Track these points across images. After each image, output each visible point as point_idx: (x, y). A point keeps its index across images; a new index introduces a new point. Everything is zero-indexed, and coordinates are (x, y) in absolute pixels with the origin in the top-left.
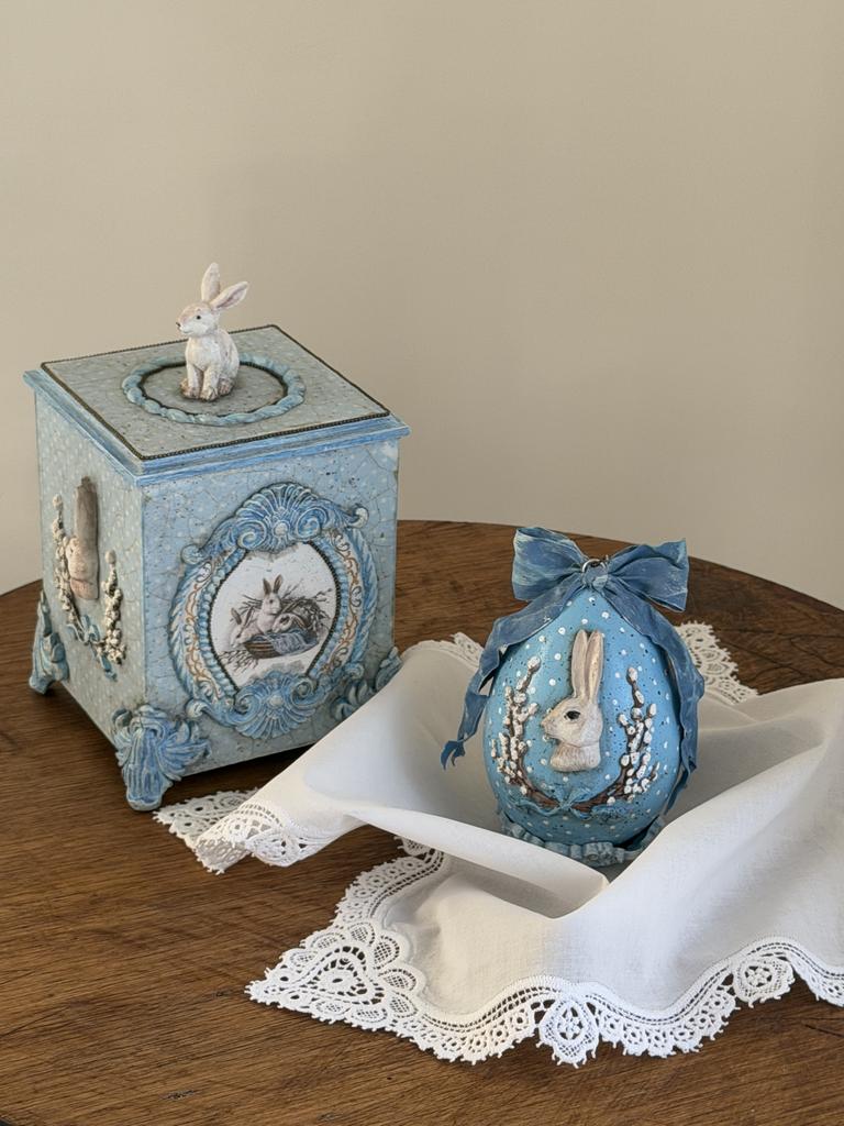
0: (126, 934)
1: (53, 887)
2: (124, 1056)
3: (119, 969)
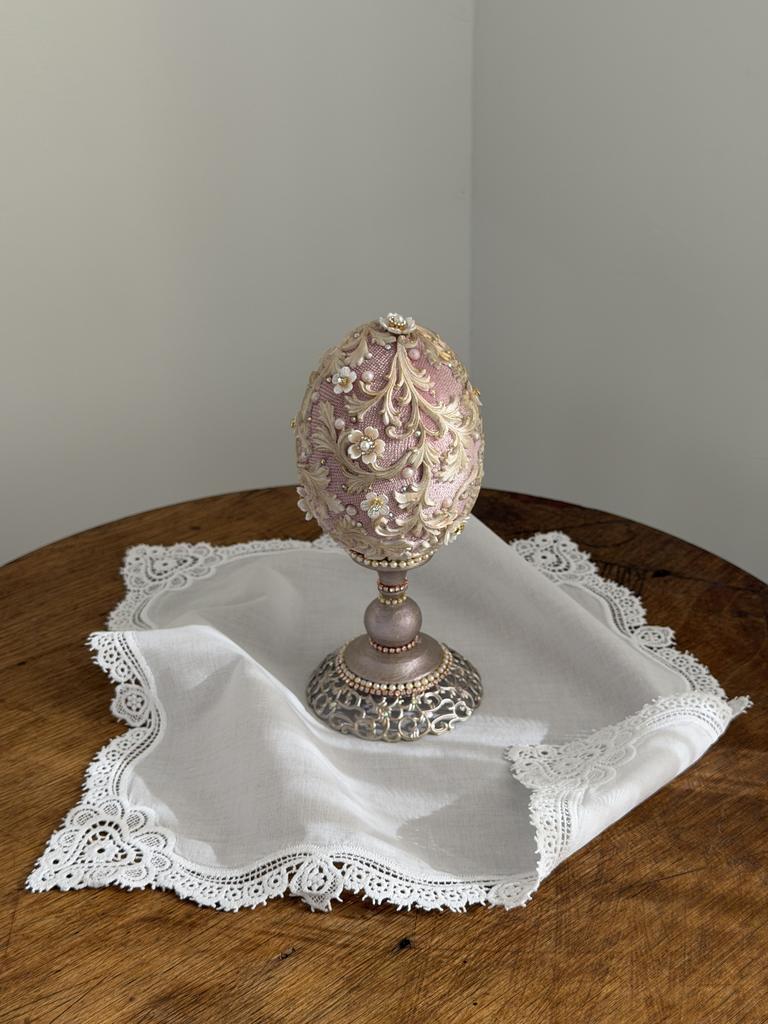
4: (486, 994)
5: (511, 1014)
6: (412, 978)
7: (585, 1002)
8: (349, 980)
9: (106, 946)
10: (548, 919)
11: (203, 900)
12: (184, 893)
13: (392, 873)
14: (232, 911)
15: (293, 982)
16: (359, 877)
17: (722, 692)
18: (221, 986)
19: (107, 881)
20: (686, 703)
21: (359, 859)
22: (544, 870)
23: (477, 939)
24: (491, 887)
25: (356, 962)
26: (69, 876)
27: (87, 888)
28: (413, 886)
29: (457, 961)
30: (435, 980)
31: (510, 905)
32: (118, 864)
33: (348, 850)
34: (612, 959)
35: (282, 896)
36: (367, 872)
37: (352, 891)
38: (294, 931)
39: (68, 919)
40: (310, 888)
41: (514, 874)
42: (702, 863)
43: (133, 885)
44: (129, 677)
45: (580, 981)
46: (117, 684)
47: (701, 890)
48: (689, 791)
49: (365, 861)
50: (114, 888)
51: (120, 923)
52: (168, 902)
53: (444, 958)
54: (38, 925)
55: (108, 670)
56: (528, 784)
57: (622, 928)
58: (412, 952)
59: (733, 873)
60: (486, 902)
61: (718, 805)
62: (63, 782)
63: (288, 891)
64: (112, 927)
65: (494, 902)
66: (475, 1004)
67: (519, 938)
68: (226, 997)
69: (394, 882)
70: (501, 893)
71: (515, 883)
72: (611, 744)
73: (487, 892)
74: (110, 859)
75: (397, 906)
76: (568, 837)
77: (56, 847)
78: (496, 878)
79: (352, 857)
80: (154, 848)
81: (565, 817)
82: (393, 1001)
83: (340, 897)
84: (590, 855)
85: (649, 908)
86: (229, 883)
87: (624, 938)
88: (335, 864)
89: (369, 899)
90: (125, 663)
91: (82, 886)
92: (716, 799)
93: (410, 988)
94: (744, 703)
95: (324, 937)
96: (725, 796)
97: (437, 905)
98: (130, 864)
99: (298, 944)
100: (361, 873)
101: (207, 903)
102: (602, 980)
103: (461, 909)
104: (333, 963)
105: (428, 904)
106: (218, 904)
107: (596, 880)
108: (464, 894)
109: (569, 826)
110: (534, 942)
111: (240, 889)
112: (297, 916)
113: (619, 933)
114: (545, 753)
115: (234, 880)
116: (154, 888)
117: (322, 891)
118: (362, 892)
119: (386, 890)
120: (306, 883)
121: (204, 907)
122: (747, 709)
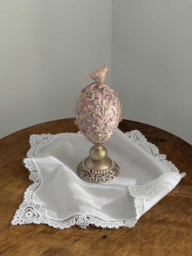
4: (125, 249)
5: (131, 254)
6: (107, 245)
7: (149, 251)
8: (92, 246)
9: (32, 239)
10: (139, 230)
11: (55, 227)
12: (50, 225)
13: (101, 219)
14: (62, 229)
15: (78, 247)
16: (93, 220)
17: (178, 171)
18: (61, 248)
19: (31, 222)
20: (170, 175)
21: (93, 216)
22: (138, 218)
23: (122, 235)
24: (125, 222)
25: (93, 242)
26: (21, 221)
27: (26, 224)
28: (106, 222)
29: (118, 241)
30: (113, 246)
31: (130, 227)
32: (33, 218)
33: (90, 214)
34: (155, 240)
35: (74, 225)
36: (95, 219)
37: (92, 224)
38: (77, 234)
39: (22, 232)
40: (81, 223)
41: (131, 218)
42: (175, 215)
43: (37, 223)
44: (34, 170)
45: (148, 246)
46: (30, 172)
47: (176, 222)
48: (172, 197)
49: (94, 217)
50: (33, 224)
51: (35, 233)
52: (46, 227)
53: (115, 240)
54: (14, 234)
55: (28, 168)
56: (133, 196)
57: (157, 232)
58: (107, 239)
59: (183, 217)
60: (124, 226)
61: (179, 200)
62: (18, 197)
63: (76, 224)
64: (33, 234)
65: (126, 226)
66: (123, 252)
67: (132, 235)
68: (62, 251)
69: (102, 221)
70: (127, 224)
71: (131, 221)
72: (152, 185)
73: (124, 223)
74: (31, 217)
75: (103, 228)
76: (143, 210)
77: (18, 214)
78: (126, 220)
79: (91, 216)
80: (42, 213)
81: (143, 205)
82: (103, 251)
83: (89, 225)
84: (148, 213)
85: (163, 226)
86: (61, 222)
87: (158, 234)
88: (87, 217)
89: (96, 226)
90: (32, 167)
91: (25, 224)
92: (178, 198)
93: (107, 248)
94: (184, 174)
95: (85, 236)
96: (180, 198)
97: (112, 227)
98: (36, 218)
99: (79, 237)
100: (93, 219)
101: (56, 227)
102: (153, 245)
103: (118, 228)
104: (87, 242)
105: (110, 227)
106: (58, 228)
107: (150, 220)
108: (118, 224)
109: (144, 207)
110: (136, 236)
111: (64, 224)
112: (78, 230)
113: (156, 233)
114: (136, 187)
115: (62, 221)
116: (42, 224)
117: (84, 224)
118: (94, 224)
119: (100, 224)
120: (80, 222)
121: (55, 228)
122: (185, 176)
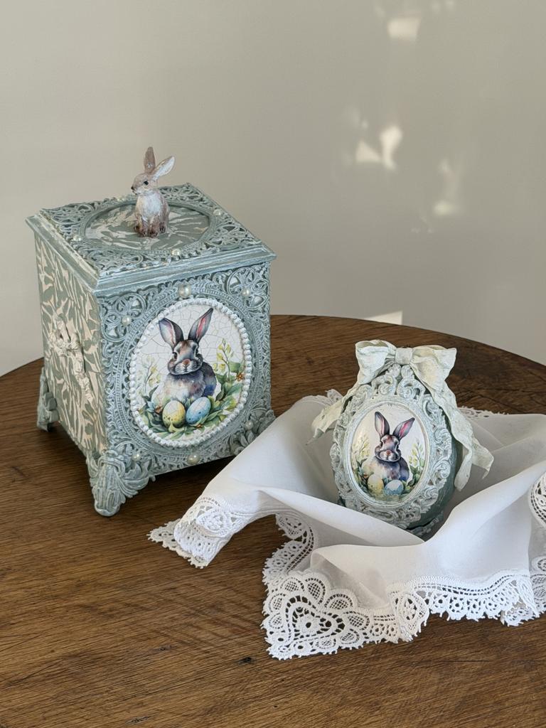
0: (101, 607)
1: (52, 575)
2: (102, 693)
3: (96, 632)
4: (287, 702)
5: (296, 718)
6: (241, 682)
8: (198, 673)
9: (50, 616)
10: (356, 668)
15: (161, 665)
18: (113, 657)
23: (299, 669)
25: (209, 664)
29: (278, 679)
30: (257, 686)
34: (386, 702)
39: (32, 594)
42: (492, 658)
51: (64, 605)
53: (271, 675)
54: (11, 594)
57: (407, 685)
58: (250, 666)
59: (512, 669)
64: (58, 606)
66: (275, 707)
67: (329, 674)
68: (113, 664)
82: (222, 692)
85: (435, 677)
87: (404, 691)
93: (237, 687)
95: (195, 644)
99: (176, 644)
102: (371, 713)
104: (193, 660)
110: (338, 679)
113: (402, 688)
